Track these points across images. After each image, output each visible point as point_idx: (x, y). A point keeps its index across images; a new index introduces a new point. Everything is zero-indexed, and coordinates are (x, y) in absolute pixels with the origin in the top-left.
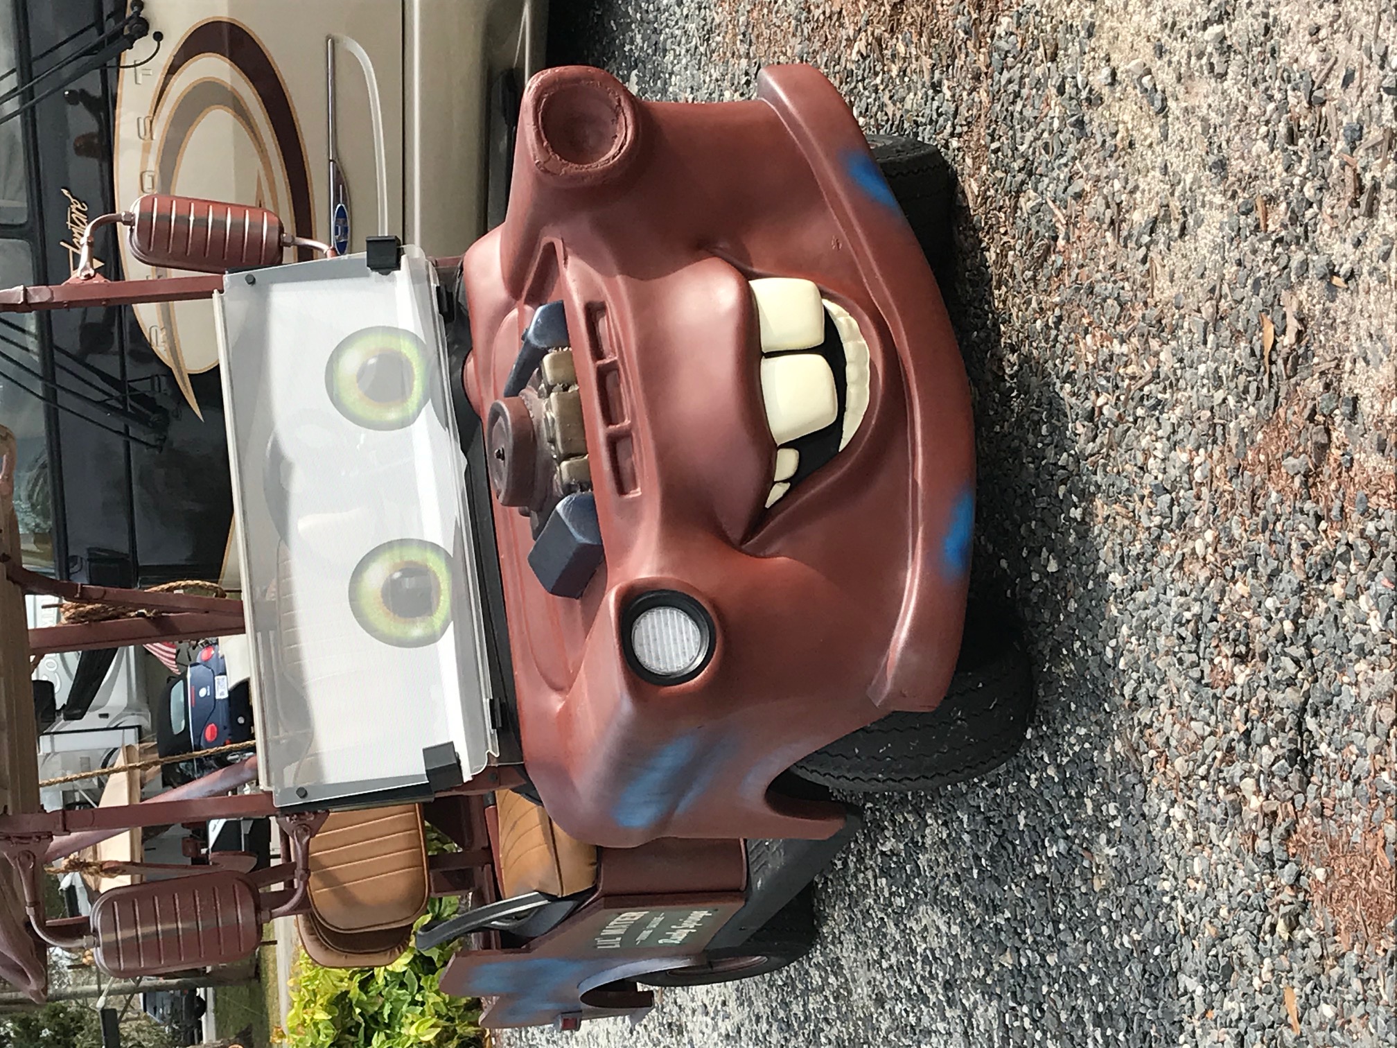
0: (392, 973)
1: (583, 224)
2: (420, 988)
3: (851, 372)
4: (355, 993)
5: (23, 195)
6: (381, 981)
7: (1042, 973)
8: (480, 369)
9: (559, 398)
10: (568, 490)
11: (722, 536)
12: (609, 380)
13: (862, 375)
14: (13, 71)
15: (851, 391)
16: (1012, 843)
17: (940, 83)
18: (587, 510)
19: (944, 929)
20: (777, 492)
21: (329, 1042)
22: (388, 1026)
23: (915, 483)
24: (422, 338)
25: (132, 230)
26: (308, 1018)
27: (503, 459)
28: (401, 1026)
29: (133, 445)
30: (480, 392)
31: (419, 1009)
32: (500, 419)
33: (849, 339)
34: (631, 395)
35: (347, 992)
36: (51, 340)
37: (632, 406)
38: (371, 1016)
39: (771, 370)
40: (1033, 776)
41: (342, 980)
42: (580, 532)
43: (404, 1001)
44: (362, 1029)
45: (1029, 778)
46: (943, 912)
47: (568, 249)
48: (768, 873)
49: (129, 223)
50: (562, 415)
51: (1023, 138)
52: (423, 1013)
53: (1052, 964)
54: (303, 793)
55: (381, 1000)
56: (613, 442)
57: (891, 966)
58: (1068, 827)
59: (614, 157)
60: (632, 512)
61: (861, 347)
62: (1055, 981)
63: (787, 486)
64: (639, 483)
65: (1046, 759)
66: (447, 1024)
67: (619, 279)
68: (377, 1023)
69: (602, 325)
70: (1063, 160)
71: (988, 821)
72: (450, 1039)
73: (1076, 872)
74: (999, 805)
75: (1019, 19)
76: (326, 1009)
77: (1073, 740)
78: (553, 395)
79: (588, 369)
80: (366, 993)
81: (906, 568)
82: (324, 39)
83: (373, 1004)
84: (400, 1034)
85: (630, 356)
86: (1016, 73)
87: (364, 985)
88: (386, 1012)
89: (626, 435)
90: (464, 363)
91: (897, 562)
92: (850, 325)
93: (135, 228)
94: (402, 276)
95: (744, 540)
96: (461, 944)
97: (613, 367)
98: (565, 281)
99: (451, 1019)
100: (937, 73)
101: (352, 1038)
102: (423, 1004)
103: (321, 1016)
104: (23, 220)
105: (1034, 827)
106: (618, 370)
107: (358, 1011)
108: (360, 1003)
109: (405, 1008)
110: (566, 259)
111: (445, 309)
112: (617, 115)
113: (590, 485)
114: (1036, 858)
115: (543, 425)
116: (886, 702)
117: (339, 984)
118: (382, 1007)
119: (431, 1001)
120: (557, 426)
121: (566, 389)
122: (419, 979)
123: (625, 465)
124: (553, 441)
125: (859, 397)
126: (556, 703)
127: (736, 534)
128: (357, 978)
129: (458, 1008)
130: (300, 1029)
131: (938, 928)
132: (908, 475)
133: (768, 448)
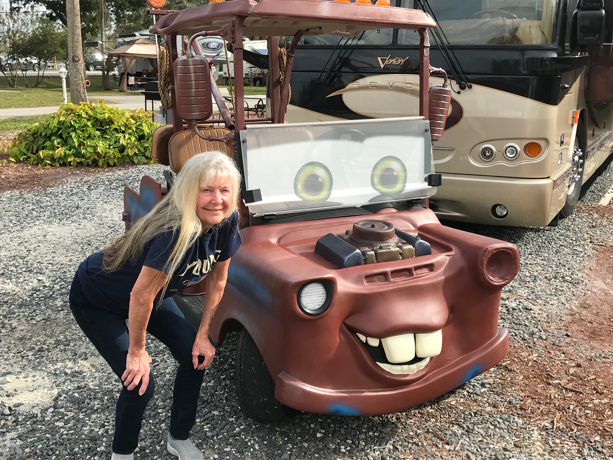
0: (119, 139)
1: (462, 263)
2: (115, 148)
3: (406, 367)
4: (114, 127)
5: (407, 43)
6: (117, 135)
7: (157, 420)
8: (393, 214)
9: (398, 251)
10: (364, 253)
11: (348, 317)
12: (407, 273)
13: (405, 371)
14: (449, 44)
15: (399, 367)
16: (206, 407)
17: (485, 387)
18: (357, 262)
19: (167, 371)
20: (363, 338)
21: (98, 117)
22: (102, 137)
23: (364, 392)
24: (402, 193)
25: (441, 87)
26: (106, 111)
27: (372, 227)
28: (102, 141)
29: (320, 73)
30: (385, 214)
31: (108, 147)
32: (387, 227)
33: (417, 366)
34: (401, 282)
35: (114, 124)
36: (356, 49)
37: (398, 282)
38: (105, 131)
39: (410, 337)
40: (234, 419)
41: (118, 123)
42: (349, 259)
43: (110, 142)
44: (101, 128)
45: (232, 417)
46: (173, 371)
47: (451, 257)
48: (190, 305)
49: (444, 86)
50: (392, 252)
51: (480, 428)
52: (106, 148)
53: (161, 425)
54: (244, 141)
55: (111, 135)
56: (384, 274)
57: (149, 344)
58: (217, 437)
59: (488, 277)
60: (358, 281)
61: (414, 371)
62: (155, 427)
63: (365, 342)
64: (368, 284)
65: (242, 427)
66: (103, 156)
67: (443, 277)
68: (103, 133)
69: (425, 270)
70: (479, 450)
71: (212, 396)
72: (98, 156)
73: (200, 441)
74: (219, 401)
75: (524, 428)
76: (109, 117)
77: (252, 442)
78: (398, 249)
79: (410, 264)
80: (113, 130)
81: (333, 389)
82: (453, 147)
83: (109, 132)
84: (100, 140)
85: (416, 281)
86: (503, 426)
87: (116, 129)
88: (107, 136)
89: (387, 279)
90: (394, 208)
91: (335, 386)
92: (422, 366)
93: (441, 88)
94: (425, 185)
95: (346, 325)
96: (128, 162)
97: (412, 274)
98: (439, 255)
99: (104, 157)
100: (488, 386)
101: (98, 125)
102: (109, 148)
103: (107, 116)
104: (399, 43)
105: (214, 419)
106: (410, 276)
107: (108, 127)
108: (110, 128)
109: (108, 142)
110: (448, 256)
111: (413, 202)
112: (501, 279)
113: (365, 263)
114: (202, 420)
115: (387, 244)
116: (280, 379)
117: (117, 121)
118: (108, 135)
119: (111, 151)
120: (388, 250)
121: (400, 254)
122: (118, 147)
123: (375, 279)
124: (381, 248)
125: (397, 371)
126: (274, 241)
127: (348, 322)
128: (118, 128)
129: (108, 160)
130: (102, 108)
131: (167, 368)
132: (366, 389)
133: (381, 336)
